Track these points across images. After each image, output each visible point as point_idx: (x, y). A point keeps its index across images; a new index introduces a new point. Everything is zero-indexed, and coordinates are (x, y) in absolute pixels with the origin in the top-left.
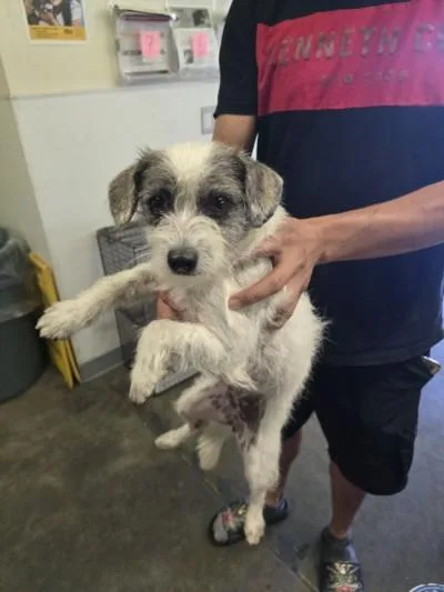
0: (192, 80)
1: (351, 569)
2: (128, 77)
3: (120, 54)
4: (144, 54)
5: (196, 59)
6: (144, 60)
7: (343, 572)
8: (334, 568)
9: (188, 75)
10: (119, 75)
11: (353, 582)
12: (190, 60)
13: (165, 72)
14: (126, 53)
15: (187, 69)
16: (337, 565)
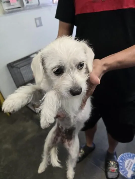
0: (29, 9)
1: (115, 163)
2: (7, 11)
3: (2, 3)
4: (11, 2)
5: (30, 2)
6: (12, 4)
7: (112, 164)
8: (110, 162)
9: (28, 8)
10: (4, 10)
11: (116, 167)
12: (28, 2)
13: (20, 7)
14: (4, 2)
15: (27, 6)
16: (111, 162)
